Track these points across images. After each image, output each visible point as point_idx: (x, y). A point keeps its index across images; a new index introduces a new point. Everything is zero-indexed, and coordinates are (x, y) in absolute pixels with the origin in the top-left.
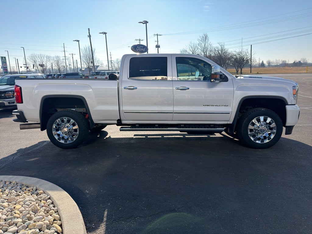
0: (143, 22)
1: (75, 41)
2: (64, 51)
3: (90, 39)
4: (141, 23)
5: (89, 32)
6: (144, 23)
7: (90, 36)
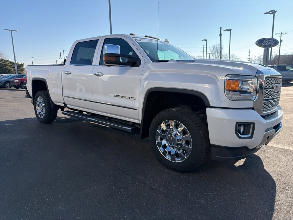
0: (270, 12)
1: (204, 40)
2: (203, 51)
3: (221, 37)
4: (268, 14)
5: (221, 31)
6: (271, 14)
7: (221, 35)
